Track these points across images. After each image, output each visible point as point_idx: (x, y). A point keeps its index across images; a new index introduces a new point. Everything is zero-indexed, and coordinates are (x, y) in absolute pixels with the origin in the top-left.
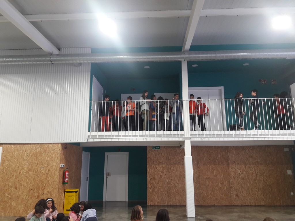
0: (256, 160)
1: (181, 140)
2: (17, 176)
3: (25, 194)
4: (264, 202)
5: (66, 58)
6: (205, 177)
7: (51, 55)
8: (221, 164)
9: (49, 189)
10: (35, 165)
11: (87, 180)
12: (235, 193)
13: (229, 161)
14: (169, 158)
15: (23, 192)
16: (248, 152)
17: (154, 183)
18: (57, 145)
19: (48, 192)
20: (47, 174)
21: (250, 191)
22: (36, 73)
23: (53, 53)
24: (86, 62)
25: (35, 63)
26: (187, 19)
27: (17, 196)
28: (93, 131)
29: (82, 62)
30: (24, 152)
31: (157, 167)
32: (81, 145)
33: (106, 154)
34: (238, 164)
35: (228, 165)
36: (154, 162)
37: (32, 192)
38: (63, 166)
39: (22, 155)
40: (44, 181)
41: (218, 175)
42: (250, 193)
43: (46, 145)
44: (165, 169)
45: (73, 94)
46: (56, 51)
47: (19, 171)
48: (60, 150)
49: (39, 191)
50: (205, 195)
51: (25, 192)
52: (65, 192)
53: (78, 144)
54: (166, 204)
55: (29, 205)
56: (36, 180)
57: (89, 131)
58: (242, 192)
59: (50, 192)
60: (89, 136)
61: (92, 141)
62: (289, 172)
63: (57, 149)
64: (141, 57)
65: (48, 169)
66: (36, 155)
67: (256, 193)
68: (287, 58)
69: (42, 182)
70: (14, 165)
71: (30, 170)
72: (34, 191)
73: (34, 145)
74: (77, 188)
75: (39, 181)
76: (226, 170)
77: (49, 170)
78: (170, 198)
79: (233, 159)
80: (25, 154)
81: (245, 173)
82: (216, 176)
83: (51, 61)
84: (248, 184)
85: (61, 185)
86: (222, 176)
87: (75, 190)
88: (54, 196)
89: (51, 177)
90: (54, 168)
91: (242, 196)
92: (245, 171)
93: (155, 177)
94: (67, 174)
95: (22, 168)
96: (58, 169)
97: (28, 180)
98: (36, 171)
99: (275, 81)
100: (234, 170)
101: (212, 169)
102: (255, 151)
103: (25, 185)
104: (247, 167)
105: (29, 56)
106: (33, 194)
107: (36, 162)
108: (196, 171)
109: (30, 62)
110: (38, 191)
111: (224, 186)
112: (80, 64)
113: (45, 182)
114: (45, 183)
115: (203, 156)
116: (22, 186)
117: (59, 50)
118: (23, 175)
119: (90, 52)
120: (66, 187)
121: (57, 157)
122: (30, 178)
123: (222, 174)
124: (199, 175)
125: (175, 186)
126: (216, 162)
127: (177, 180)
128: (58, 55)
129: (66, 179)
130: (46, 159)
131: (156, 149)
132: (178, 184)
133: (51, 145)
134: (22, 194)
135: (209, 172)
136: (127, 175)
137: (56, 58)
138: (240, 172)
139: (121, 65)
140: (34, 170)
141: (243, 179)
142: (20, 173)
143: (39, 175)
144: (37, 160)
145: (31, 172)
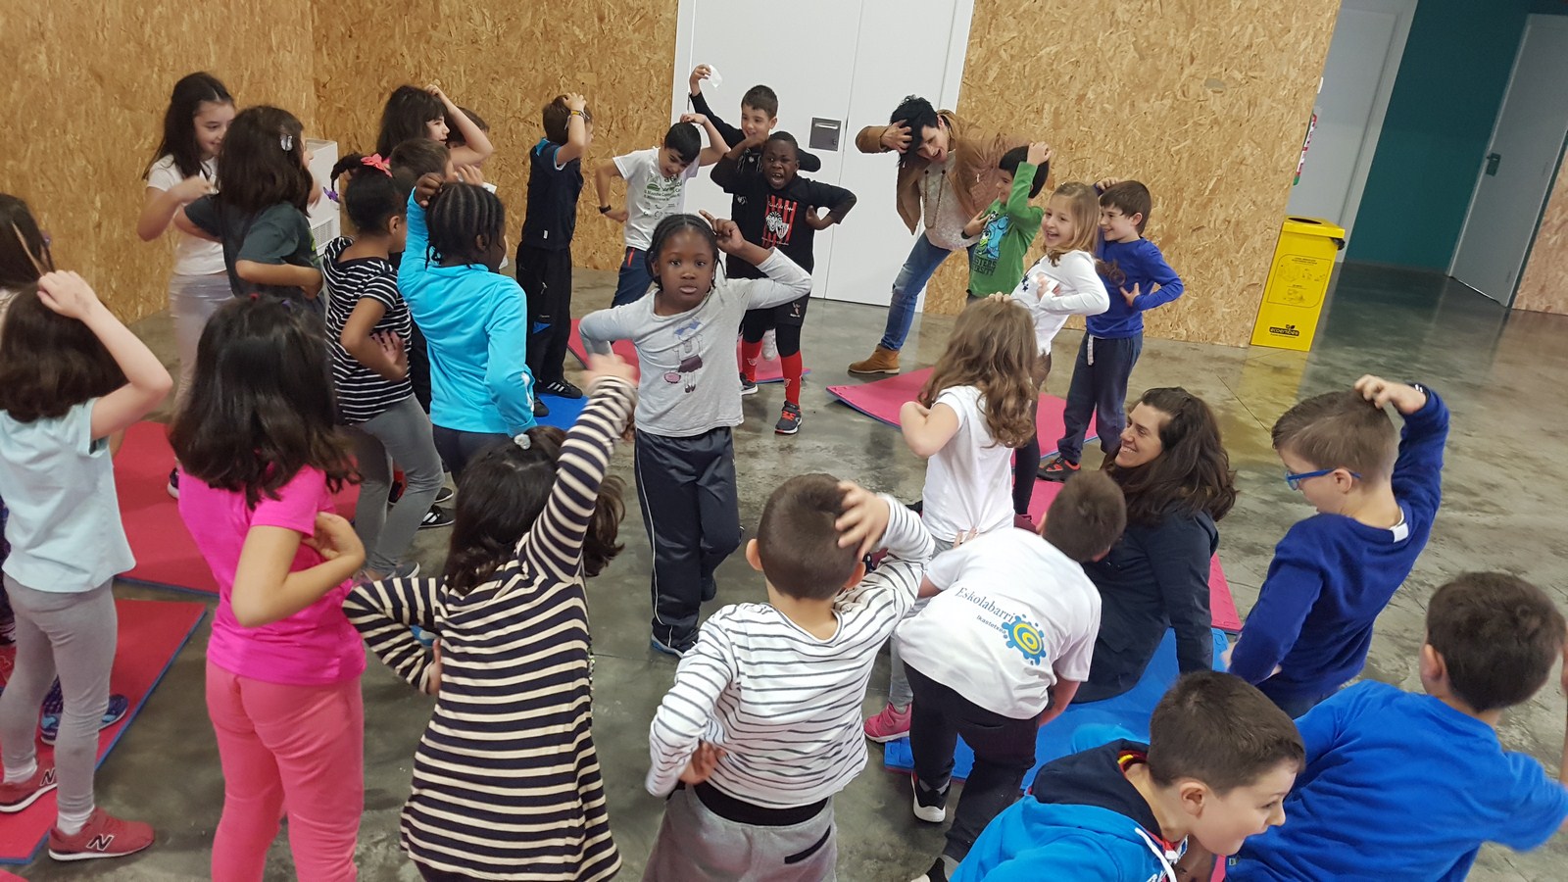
2: (1063, 118)
9: (1236, 208)
10: (1175, 62)
19: (1225, 220)
20: (1238, 123)
40: (1214, 159)
47: (1077, 86)
49: (1177, 211)
56: (1168, 150)
59: (1238, 224)
65: (1245, 99)
69: (1202, 168)
70: (1053, 49)
71: (1143, 88)
75: (1186, 155)
77: (1252, 104)
88: (1258, 245)
89: (1259, 145)
90: (1282, 93)
95: (1098, 72)
96: (1307, 101)
97: (1121, 147)
98: (1175, 98)
103: (1106, 168)
107: (1186, 49)
110: (1173, 210)
113: (1220, 167)
114: (1219, 172)
116: (1084, 174)
118: (1096, 115)
121: (1312, 34)
122: (1138, 135)
130: (1247, 36)
140: (1165, 89)
142: (1081, 98)
143: (1190, 123)
144: (1192, 36)
145: (1147, 101)
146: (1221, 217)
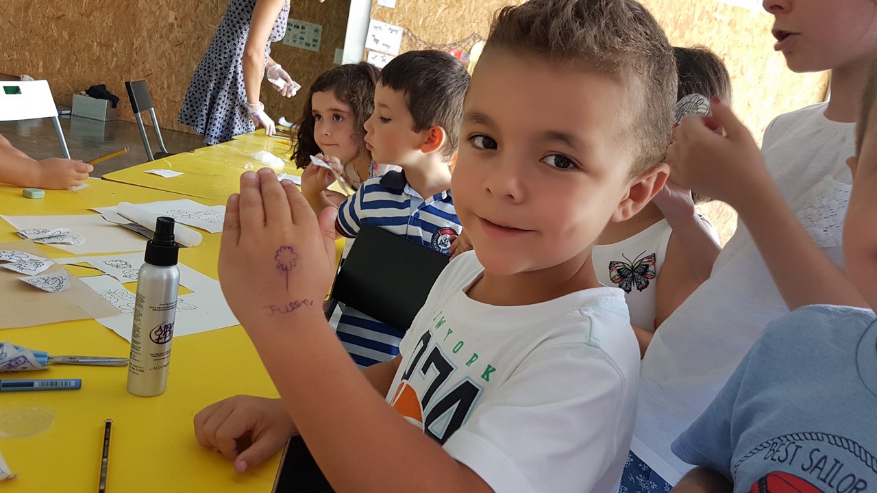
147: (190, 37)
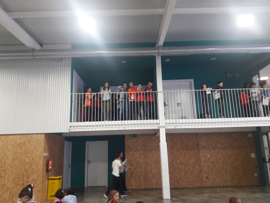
0: (224, 146)
1: (156, 128)
2: (2, 166)
3: (10, 182)
4: (231, 183)
5: (48, 53)
6: (179, 162)
7: (33, 50)
8: (192, 150)
9: (34, 177)
10: (19, 155)
11: (69, 168)
12: (205, 175)
13: (200, 147)
14: (146, 145)
15: (8, 180)
16: (216, 138)
17: (132, 168)
18: (41, 135)
19: (32, 179)
20: (31, 163)
21: (219, 173)
22: (20, 68)
23: (36, 49)
24: (67, 57)
25: (18, 58)
26: (161, 17)
27: (3, 185)
28: (74, 121)
29: (63, 57)
30: (8, 143)
31: (134, 154)
32: (63, 135)
33: (87, 143)
34: (208, 149)
35: (199, 150)
36: (131, 149)
37: (17, 180)
38: (46, 154)
39: (6, 145)
40: (28, 169)
41: (190, 160)
42: (218, 175)
43: (30, 135)
44: (142, 155)
45: (55, 87)
46: (38, 47)
47: (4, 160)
48: (44, 140)
49: (24, 179)
50: (179, 178)
51: (10, 181)
52: (49, 180)
53: (60, 134)
54: (143, 187)
55: (15, 193)
56: (20, 169)
57: (71, 121)
58: (212, 175)
59: (34, 180)
60: (70, 127)
61: (73, 131)
62: (253, 155)
63: (40, 139)
64: (119, 52)
66: (21, 145)
67: (224, 175)
68: (250, 53)
69: (27, 171)
71: (15, 159)
72: (19, 180)
73: (18, 136)
74: (60, 175)
75: (24, 169)
76: (197, 155)
77: (33, 159)
78: (147, 182)
79: (203, 144)
80: (9, 144)
81: (214, 157)
82: (188, 160)
83: (34, 56)
84: (217, 167)
85: (45, 173)
86: (194, 160)
87: (58, 177)
88: (39, 183)
89: (35, 166)
90: (38, 157)
91: (212, 179)
92: (214, 156)
93: (133, 163)
94: (50, 162)
95: (7, 158)
96: (42, 158)
97: (13, 169)
98: (20, 160)
99: (239, 74)
100: (204, 155)
101: (184, 154)
102: (222, 137)
103: (10, 173)
104: (215, 152)
105: (12, 52)
106: (18, 182)
107: (21, 152)
108: (170, 156)
109: (14, 57)
111: (195, 170)
112: (62, 59)
113: (30, 170)
115: (176, 143)
116: (7, 175)
117: (41, 45)
118: (8, 165)
119: (71, 48)
120: (49, 174)
121: (41, 147)
122: (15, 167)
123: (194, 159)
124: (173, 160)
125: (152, 171)
126: (188, 148)
127: (153, 166)
128: (40, 50)
129: (50, 167)
130: (30, 149)
131: (133, 137)
132: (154, 168)
133: (35, 136)
134: (7, 182)
135: (182, 157)
136: (107, 162)
137: (38, 54)
138: (210, 156)
139: (101, 59)
140: (18, 159)
141: (212, 163)
142: (5, 162)
143: (23, 164)
144: (22, 150)
145: (16, 161)
146: (31, 179)
147: (214, 160)
